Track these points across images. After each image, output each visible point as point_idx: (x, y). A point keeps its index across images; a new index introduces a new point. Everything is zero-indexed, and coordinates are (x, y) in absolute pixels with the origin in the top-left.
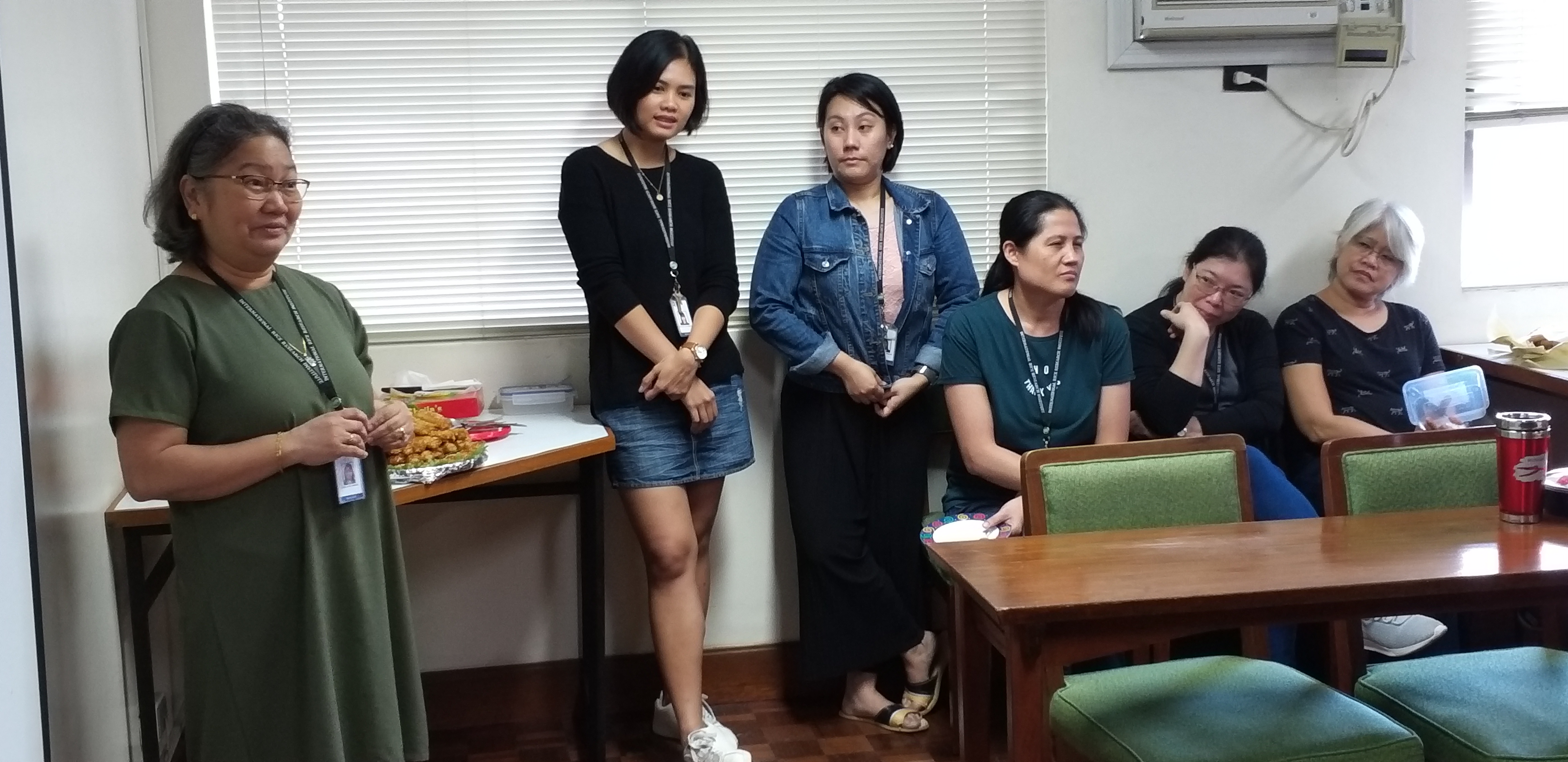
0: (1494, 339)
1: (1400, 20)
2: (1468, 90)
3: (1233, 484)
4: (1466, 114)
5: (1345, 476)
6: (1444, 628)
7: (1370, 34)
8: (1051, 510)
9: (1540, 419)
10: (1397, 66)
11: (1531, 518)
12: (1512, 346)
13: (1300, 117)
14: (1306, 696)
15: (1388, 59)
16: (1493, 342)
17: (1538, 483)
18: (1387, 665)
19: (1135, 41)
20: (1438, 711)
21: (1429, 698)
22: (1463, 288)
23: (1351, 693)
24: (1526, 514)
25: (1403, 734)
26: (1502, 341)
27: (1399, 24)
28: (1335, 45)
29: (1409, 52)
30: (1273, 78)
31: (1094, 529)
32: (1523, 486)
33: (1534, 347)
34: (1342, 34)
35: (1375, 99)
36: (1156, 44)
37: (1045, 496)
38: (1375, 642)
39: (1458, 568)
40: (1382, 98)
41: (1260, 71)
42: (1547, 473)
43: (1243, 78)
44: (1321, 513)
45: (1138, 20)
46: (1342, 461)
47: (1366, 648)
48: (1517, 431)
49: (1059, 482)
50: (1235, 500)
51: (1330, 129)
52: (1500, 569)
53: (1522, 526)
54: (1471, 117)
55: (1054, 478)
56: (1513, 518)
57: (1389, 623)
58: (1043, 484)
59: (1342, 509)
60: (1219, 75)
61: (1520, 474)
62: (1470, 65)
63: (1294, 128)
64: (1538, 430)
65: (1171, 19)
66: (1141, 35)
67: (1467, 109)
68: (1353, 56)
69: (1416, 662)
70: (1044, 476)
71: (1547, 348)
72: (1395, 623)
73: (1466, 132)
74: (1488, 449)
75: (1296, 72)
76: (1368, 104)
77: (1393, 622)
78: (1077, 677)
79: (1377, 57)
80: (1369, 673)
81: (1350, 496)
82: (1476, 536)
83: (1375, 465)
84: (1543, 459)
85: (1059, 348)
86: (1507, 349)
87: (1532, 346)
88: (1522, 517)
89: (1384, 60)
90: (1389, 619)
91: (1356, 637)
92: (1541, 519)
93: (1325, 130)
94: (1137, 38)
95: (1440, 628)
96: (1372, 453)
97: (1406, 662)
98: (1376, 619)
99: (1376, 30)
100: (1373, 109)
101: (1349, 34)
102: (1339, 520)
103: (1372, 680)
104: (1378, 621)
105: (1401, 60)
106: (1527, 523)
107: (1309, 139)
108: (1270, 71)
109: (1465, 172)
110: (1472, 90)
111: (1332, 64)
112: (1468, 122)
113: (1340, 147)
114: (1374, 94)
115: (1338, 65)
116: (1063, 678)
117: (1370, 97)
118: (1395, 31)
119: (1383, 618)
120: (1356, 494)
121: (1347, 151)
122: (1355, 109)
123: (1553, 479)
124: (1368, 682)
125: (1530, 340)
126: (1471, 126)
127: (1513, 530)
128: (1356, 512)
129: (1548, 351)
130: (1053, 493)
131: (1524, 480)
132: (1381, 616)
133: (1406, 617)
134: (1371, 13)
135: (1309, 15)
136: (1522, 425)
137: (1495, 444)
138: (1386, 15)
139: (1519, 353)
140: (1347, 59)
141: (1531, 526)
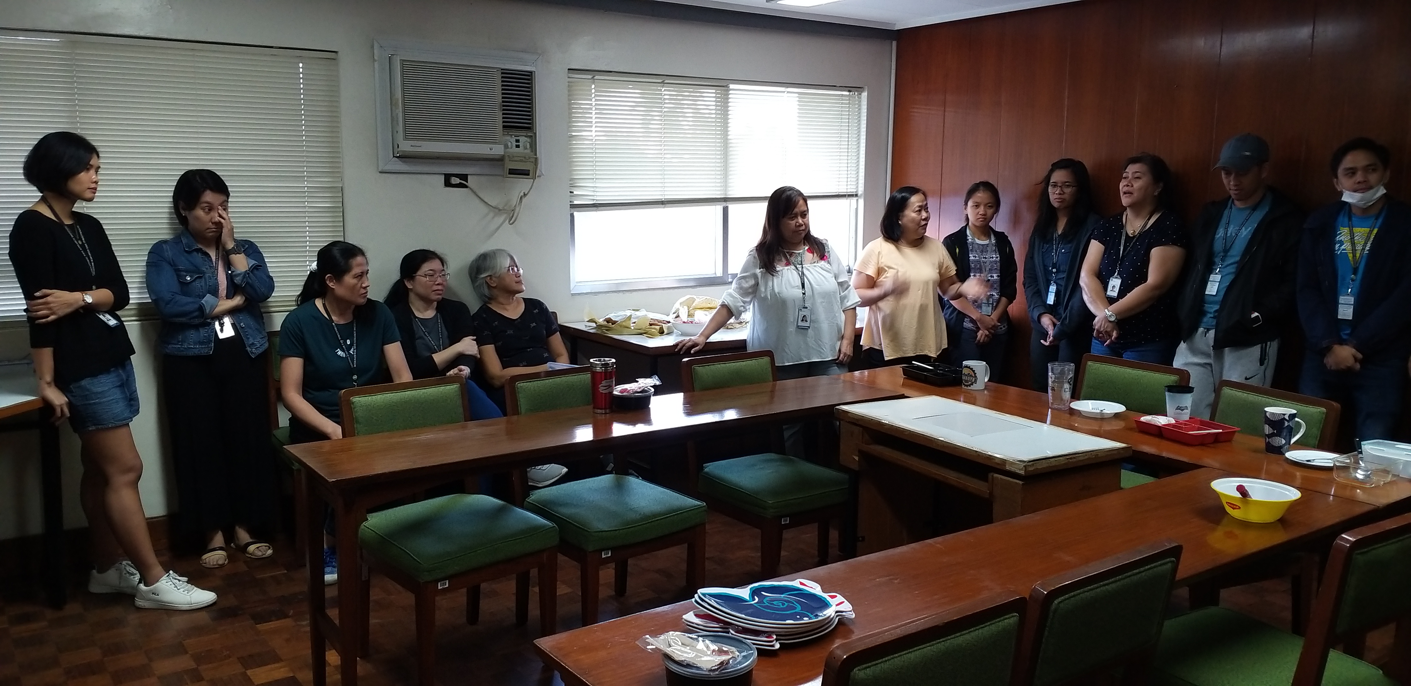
0: (588, 320)
1: (536, 155)
2: (571, 192)
3: (459, 402)
4: (570, 205)
5: (517, 394)
6: (567, 470)
7: (521, 161)
8: (357, 422)
9: (611, 362)
10: (535, 178)
11: (608, 411)
12: (596, 323)
13: (486, 203)
14: (499, 512)
15: (530, 175)
16: (588, 321)
17: (611, 393)
18: (540, 490)
19: (394, 157)
20: (565, 511)
21: (561, 505)
22: (572, 294)
23: (522, 507)
24: (605, 409)
25: (549, 525)
26: (592, 321)
27: (535, 157)
28: (503, 165)
29: (541, 171)
30: (471, 181)
31: (383, 432)
32: (604, 395)
33: (607, 324)
34: (507, 159)
35: (525, 195)
36: (407, 160)
37: (354, 414)
38: (533, 480)
39: (574, 438)
40: (529, 194)
41: (464, 177)
42: (614, 388)
43: (455, 181)
44: (505, 415)
45: (395, 146)
46: (516, 387)
47: (529, 484)
48: (600, 368)
49: (362, 406)
50: (461, 410)
51: (501, 210)
52: (594, 437)
53: (603, 415)
54: (574, 206)
55: (359, 405)
56: (599, 411)
57: (539, 469)
58: (352, 408)
59: (516, 412)
60: (442, 178)
61: (602, 389)
62: (572, 179)
63: (484, 209)
64: (610, 367)
65: (413, 146)
66: (397, 154)
67: (570, 202)
68: (513, 172)
69: (554, 487)
70: (353, 403)
71: (613, 324)
72: (543, 469)
73: (570, 214)
74: (587, 377)
75: (482, 178)
76: (521, 198)
77: (542, 469)
78: (374, 514)
79: (525, 173)
80: (531, 496)
81: (520, 404)
82: (583, 423)
83: (532, 388)
84: (613, 381)
85: (355, 329)
86: (594, 325)
87: (605, 323)
88: (603, 410)
89: (528, 175)
90: (540, 467)
91: (525, 478)
92: (612, 411)
93: (500, 210)
94: (395, 156)
95: (565, 470)
96: (530, 382)
97: (549, 488)
98: (533, 468)
99: (524, 159)
100: (524, 200)
101: (510, 160)
102: (515, 417)
103: (533, 499)
104: (534, 469)
105: (537, 175)
106: (606, 413)
107: (491, 215)
108: (469, 177)
109: (571, 235)
110: (572, 192)
111: (503, 176)
112: (571, 209)
113: (508, 220)
114: (524, 192)
115: (505, 176)
116: (366, 515)
117: (522, 194)
118: (533, 160)
119: (537, 467)
120: (523, 404)
121: (511, 222)
122: (515, 201)
123: (617, 391)
124: (532, 500)
125: (605, 320)
126: (572, 210)
127: (599, 417)
128: (523, 411)
129: (613, 326)
130: (359, 413)
131: (604, 392)
132: (535, 466)
133: (548, 465)
134: (520, 150)
135: (489, 149)
136: (602, 364)
137: (590, 374)
138: (528, 151)
139: (599, 327)
140: (509, 174)
141: (608, 415)
